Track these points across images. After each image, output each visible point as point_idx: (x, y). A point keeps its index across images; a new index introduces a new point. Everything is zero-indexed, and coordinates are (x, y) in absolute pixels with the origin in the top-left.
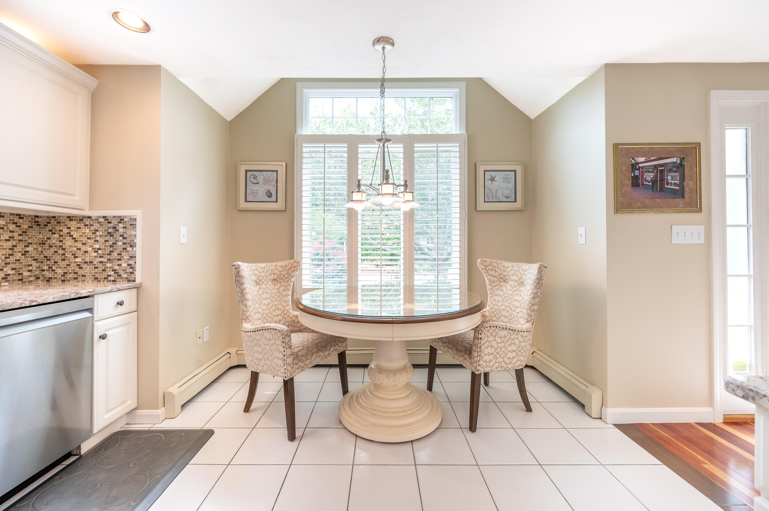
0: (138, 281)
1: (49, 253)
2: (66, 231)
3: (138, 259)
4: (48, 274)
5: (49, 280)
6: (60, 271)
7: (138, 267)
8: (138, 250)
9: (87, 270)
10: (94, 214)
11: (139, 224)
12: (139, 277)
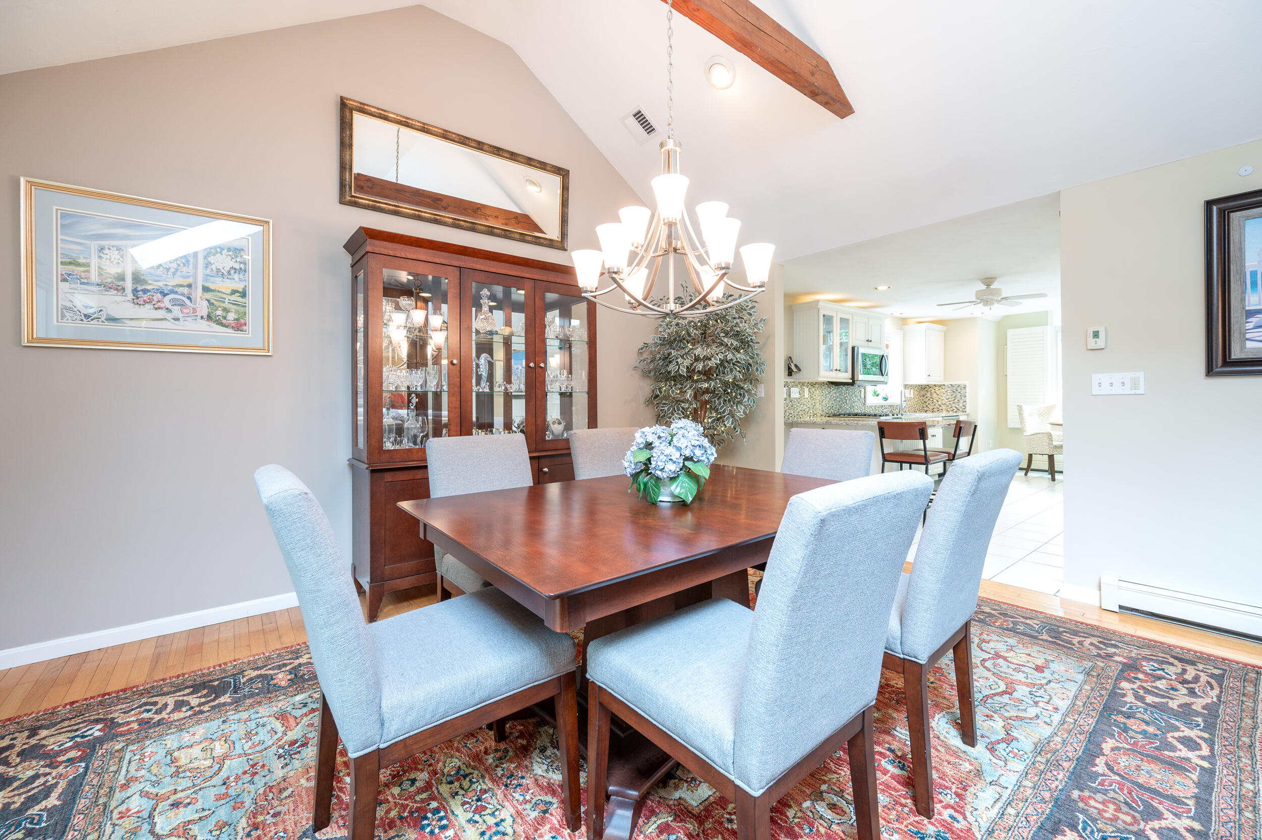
0: (968, 412)
1: (926, 400)
2: (933, 391)
3: (967, 403)
4: (926, 409)
5: (926, 411)
6: (931, 408)
7: (968, 406)
8: (968, 399)
9: (944, 407)
10: (946, 383)
11: (967, 387)
12: (968, 409)
